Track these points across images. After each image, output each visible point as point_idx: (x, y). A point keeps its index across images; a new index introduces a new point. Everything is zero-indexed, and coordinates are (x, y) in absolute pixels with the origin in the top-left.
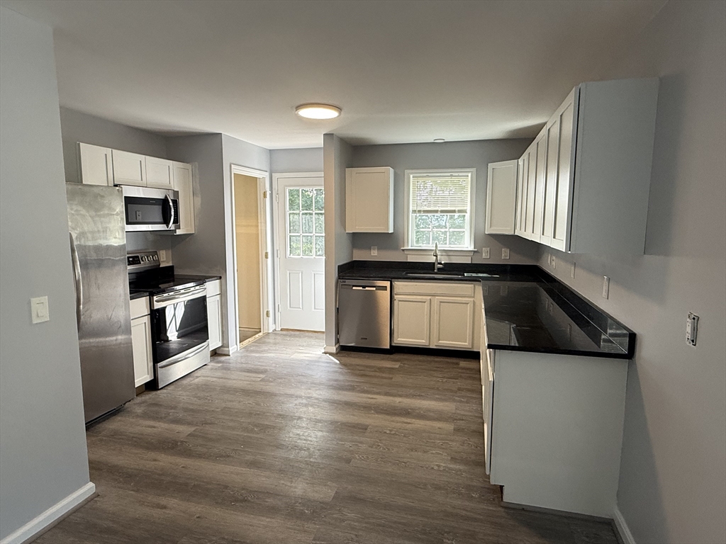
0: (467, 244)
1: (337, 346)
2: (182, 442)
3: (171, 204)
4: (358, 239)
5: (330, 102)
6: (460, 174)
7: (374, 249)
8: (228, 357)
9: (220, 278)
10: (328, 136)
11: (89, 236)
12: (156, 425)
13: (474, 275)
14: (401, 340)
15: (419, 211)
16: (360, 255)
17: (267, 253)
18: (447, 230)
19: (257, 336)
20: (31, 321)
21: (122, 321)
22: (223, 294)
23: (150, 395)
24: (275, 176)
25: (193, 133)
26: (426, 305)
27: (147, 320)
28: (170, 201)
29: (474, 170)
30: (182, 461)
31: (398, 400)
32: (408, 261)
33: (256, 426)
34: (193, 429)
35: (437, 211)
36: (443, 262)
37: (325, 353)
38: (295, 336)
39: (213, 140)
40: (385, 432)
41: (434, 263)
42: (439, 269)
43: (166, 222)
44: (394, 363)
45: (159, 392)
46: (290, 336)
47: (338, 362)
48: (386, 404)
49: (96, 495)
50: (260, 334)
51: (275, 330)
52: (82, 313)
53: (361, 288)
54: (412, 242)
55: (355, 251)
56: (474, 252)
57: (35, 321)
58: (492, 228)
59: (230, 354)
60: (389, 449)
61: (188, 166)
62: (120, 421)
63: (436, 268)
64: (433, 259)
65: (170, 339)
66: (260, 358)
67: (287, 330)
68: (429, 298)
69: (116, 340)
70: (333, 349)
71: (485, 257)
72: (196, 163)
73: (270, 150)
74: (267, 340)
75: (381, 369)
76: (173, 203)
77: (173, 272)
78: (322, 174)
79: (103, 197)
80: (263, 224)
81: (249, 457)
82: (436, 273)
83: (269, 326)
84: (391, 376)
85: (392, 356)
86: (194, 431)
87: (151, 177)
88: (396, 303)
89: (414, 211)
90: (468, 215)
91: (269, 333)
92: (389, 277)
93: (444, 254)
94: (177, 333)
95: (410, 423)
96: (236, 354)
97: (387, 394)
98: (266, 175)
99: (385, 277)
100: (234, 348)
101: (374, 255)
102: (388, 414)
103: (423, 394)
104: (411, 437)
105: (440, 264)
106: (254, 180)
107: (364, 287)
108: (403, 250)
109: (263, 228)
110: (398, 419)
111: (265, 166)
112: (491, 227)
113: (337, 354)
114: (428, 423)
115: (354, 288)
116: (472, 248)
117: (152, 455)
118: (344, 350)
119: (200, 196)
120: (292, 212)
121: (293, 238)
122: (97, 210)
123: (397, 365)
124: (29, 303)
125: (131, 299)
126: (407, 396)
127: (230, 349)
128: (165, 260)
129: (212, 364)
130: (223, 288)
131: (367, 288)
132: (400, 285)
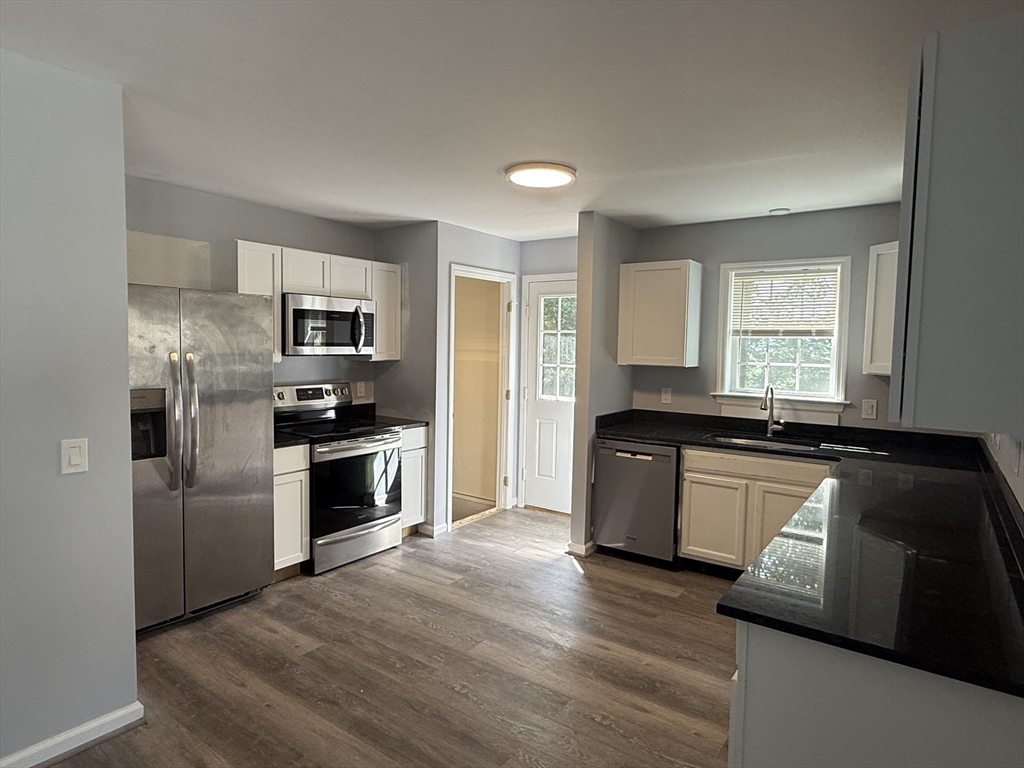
0: (832, 392)
1: (590, 544)
2: (293, 663)
3: (362, 320)
4: (641, 376)
5: (559, 159)
6: (822, 267)
7: (666, 392)
8: (430, 539)
9: (427, 424)
10: (586, 215)
11: (218, 359)
12: (278, 629)
13: (839, 448)
14: (691, 549)
15: (746, 332)
16: (644, 402)
17: (508, 392)
18: (795, 365)
19: (487, 512)
20: (60, 469)
21: (260, 477)
22: (430, 447)
23: (301, 582)
24: (526, 279)
25: (403, 222)
26: (739, 495)
27: (305, 477)
28: (361, 316)
29: (847, 259)
30: (274, 695)
31: (648, 659)
32: (722, 415)
33: (401, 659)
34: (316, 645)
35: (776, 333)
36: (782, 421)
37: (570, 553)
38: (540, 519)
39: (424, 230)
40: (593, 719)
41: (767, 422)
42: (775, 433)
43: (355, 344)
44: (673, 587)
45: (315, 578)
46: (533, 518)
47: (582, 572)
48: (622, 662)
49: (143, 722)
50: (493, 510)
51: (516, 506)
52: (198, 461)
53: (629, 455)
54: (730, 384)
55: (635, 394)
56: (845, 406)
57: (66, 470)
58: (875, 364)
59: (435, 534)
60: (582, 754)
61: (396, 268)
62: (245, 614)
63: (769, 431)
64: (764, 415)
65: (377, 503)
66: (471, 547)
67: (534, 508)
68: (744, 482)
69: (249, 500)
70: (581, 549)
71: (866, 417)
72: (407, 264)
73: (521, 243)
74: (499, 521)
75: (645, 596)
76: (364, 318)
77: (374, 413)
78: (575, 276)
79: (241, 308)
80: (505, 349)
81: (359, 712)
82: (769, 440)
83: (508, 499)
84: (656, 611)
85: (674, 575)
86: (318, 649)
87: (337, 284)
88: (686, 485)
89: (736, 332)
90: (835, 339)
91: (505, 510)
92: (676, 441)
93: (787, 406)
94: (386, 496)
95: (645, 711)
96: (445, 538)
97: (634, 644)
98: (513, 279)
99: (669, 440)
100: (443, 527)
101: (667, 402)
102: (615, 683)
103: (698, 657)
104: (635, 740)
105: (778, 423)
106: (495, 286)
107: (634, 454)
108: (714, 397)
109: (505, 355)
110: (628, 696)
111: (512, 266)
112: (871, 362)
113: (586, 557)
114: (681, 718)
115: (618, 454)
116: (840, 398)
117: (245, 674)
118: (599, 553)
119: (409, 307)
120: (547, 332)
121: (547, 371)
122: (232, 326)
123: (676, 592)
124: (59, 445)
125: (275, 447)
126: (666, 656)
127: (435, 528)
128: (362, 395)
129: (405, 547)
130: (431, 439)
131: (638, 457)
132: (693, 456)
